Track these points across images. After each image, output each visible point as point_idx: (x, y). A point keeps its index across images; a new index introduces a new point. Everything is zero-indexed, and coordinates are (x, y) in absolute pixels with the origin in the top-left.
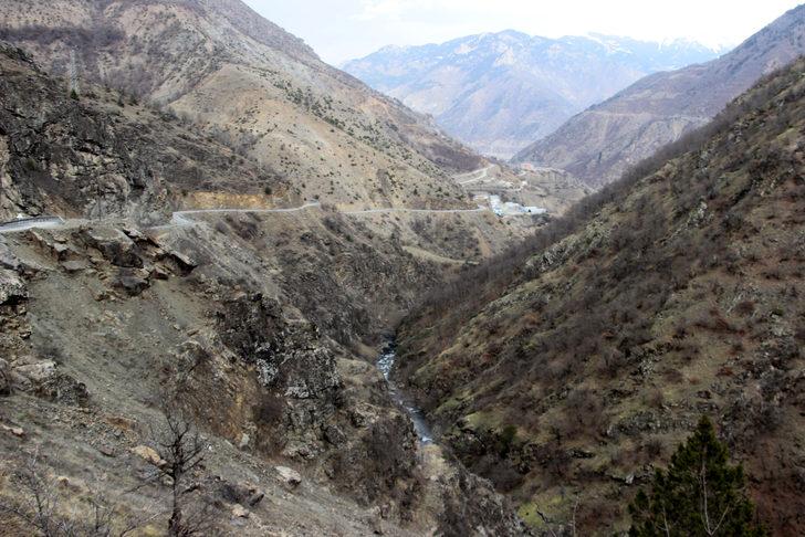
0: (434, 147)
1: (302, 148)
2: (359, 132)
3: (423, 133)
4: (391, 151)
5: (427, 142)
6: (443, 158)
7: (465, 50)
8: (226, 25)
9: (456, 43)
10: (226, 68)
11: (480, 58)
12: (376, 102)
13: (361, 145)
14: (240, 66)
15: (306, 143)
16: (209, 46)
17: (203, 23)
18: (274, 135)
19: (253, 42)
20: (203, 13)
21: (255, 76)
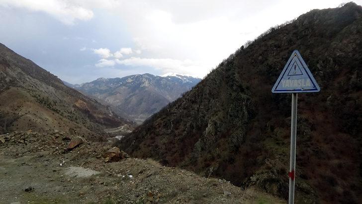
0: (103, 118)
1: (39, 120)
2: (66, 114)
3: (100, 113)
4: (78, 121)
5: (101, 116)
6: (106, 122)
7: (130, 80)
8: (19, 70)
9: (127, 78)
10: (12, 89)
11: (136, 84)
12: (81, 102)
13: (64, 119)
14: (19, 88)
15: (41, 118)
16: (7, 79)
17: (8, 70)
18: (28, 115)
19: (31, 78)
20: (9, 66)
21: (24, 92)
